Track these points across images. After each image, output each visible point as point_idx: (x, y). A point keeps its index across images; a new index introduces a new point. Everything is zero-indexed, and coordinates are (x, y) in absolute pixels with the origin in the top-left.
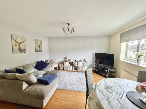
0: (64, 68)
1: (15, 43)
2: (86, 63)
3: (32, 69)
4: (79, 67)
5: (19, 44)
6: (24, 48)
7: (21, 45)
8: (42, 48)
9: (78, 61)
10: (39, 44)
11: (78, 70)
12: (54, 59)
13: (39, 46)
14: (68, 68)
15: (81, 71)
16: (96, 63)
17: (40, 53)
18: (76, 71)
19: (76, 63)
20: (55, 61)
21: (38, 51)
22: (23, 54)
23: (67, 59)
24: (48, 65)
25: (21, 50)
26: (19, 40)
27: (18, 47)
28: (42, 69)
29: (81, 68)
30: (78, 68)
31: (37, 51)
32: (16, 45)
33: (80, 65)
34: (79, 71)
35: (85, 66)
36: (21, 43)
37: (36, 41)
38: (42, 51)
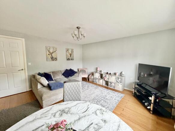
0: (94, 80)
1: (49, 53)
2: (120, 78)
3: (59, 75)
4: (110, 82)
5: (51, 54)
6: (55, 57)
7: (53, 54)
8: (73, 57)
9: (110, 74)
10: (70, 52)
11: (109, 86)
12: (86, 69)
13: (71, 55)
14: (97, 81)
15: (113, 88)
16: (139, 81)
17: (71, 61)
18: (107, 86)
19: (107, 75)
20: (86, 71)
21: (70, 60)
22: (54, 62)
23: (98, 69)
24: (76, 74)
25: (53, 59)
26: (51, 51)
27: (51, 56)
28: (68, 77)
29: (113, 84)
30: (109, 84)
31: (68, 59)
32: (49, 54)
33: (112, 79)
34: (111, 87)
35: (118, 83)
36: (53, 53)
37: (68, 50)
38: (73, 60)
